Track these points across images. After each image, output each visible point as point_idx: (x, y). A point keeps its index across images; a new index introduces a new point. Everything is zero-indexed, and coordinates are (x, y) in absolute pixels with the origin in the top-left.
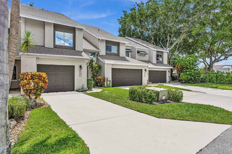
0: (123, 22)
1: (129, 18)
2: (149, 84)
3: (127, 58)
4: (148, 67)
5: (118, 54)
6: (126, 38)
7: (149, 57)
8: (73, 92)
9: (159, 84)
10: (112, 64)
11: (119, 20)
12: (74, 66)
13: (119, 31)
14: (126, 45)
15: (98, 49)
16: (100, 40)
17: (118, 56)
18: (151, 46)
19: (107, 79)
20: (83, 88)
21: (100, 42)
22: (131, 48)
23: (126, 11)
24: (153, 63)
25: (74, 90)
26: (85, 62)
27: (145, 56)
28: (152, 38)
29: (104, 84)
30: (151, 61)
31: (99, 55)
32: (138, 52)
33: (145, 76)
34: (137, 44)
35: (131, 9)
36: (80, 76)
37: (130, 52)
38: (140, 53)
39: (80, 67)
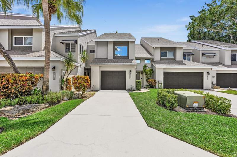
0: (191, 27)
1: (197, 21)
2: (217, 88)
3: (184, 61)
4: (213, 69)
5: (174, 59)
6: (193, 42)
7: (220, 58)
8: (125, 91)
9: (228, 89)
10: (164, 68)
11: (187, 26)
12: (125, 71)
13: (188, 37)
14: (184, 49)
15: (153, 56)
16: (154, 48)
17: (175, 60)
18: (224, 45)
19: (158, 82)
20: (132, 89)
21: (154, 50)
22: (193, 51)
23: (194, 16)
24: (226, 64)
25: (125, 90)
26: (134, 67)
27: (213, 57)
28: (230, 37)
29: (156, 86)
30: (223, 63)
31: (153, 61)
32: (203, 54)
33: (207, 79)
34: (203, 46)
35: (199, 12)
36: (130, 79)
37: (192, 55)
38: (205, 55)
39: (130, 71)
